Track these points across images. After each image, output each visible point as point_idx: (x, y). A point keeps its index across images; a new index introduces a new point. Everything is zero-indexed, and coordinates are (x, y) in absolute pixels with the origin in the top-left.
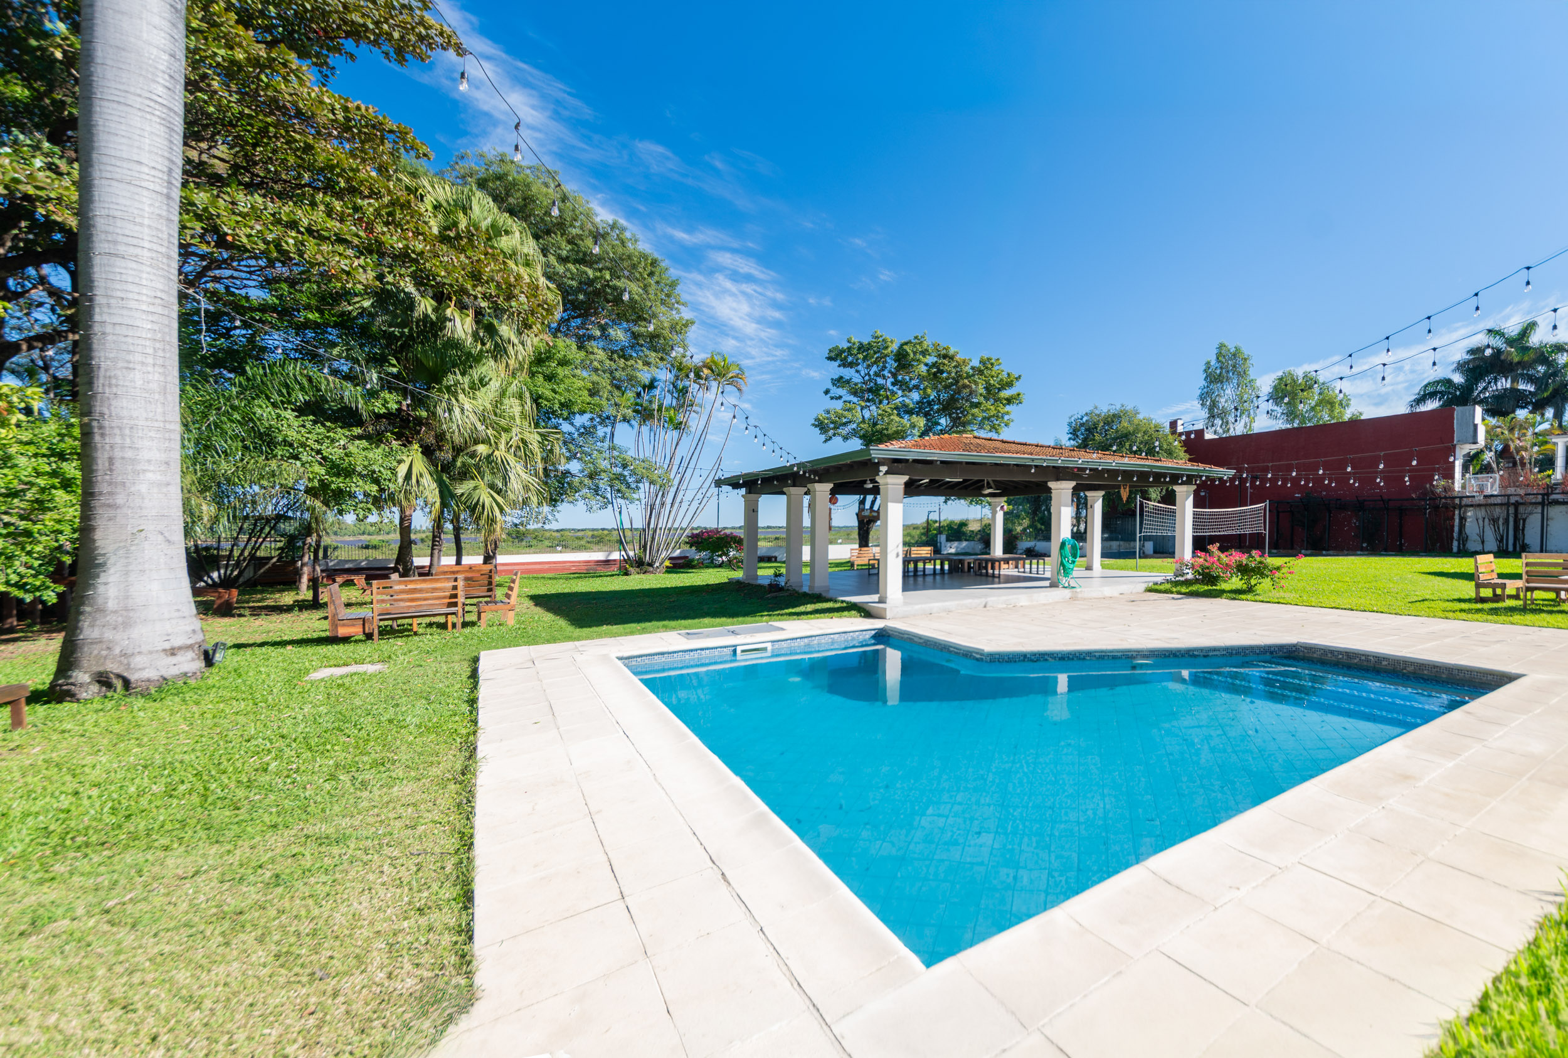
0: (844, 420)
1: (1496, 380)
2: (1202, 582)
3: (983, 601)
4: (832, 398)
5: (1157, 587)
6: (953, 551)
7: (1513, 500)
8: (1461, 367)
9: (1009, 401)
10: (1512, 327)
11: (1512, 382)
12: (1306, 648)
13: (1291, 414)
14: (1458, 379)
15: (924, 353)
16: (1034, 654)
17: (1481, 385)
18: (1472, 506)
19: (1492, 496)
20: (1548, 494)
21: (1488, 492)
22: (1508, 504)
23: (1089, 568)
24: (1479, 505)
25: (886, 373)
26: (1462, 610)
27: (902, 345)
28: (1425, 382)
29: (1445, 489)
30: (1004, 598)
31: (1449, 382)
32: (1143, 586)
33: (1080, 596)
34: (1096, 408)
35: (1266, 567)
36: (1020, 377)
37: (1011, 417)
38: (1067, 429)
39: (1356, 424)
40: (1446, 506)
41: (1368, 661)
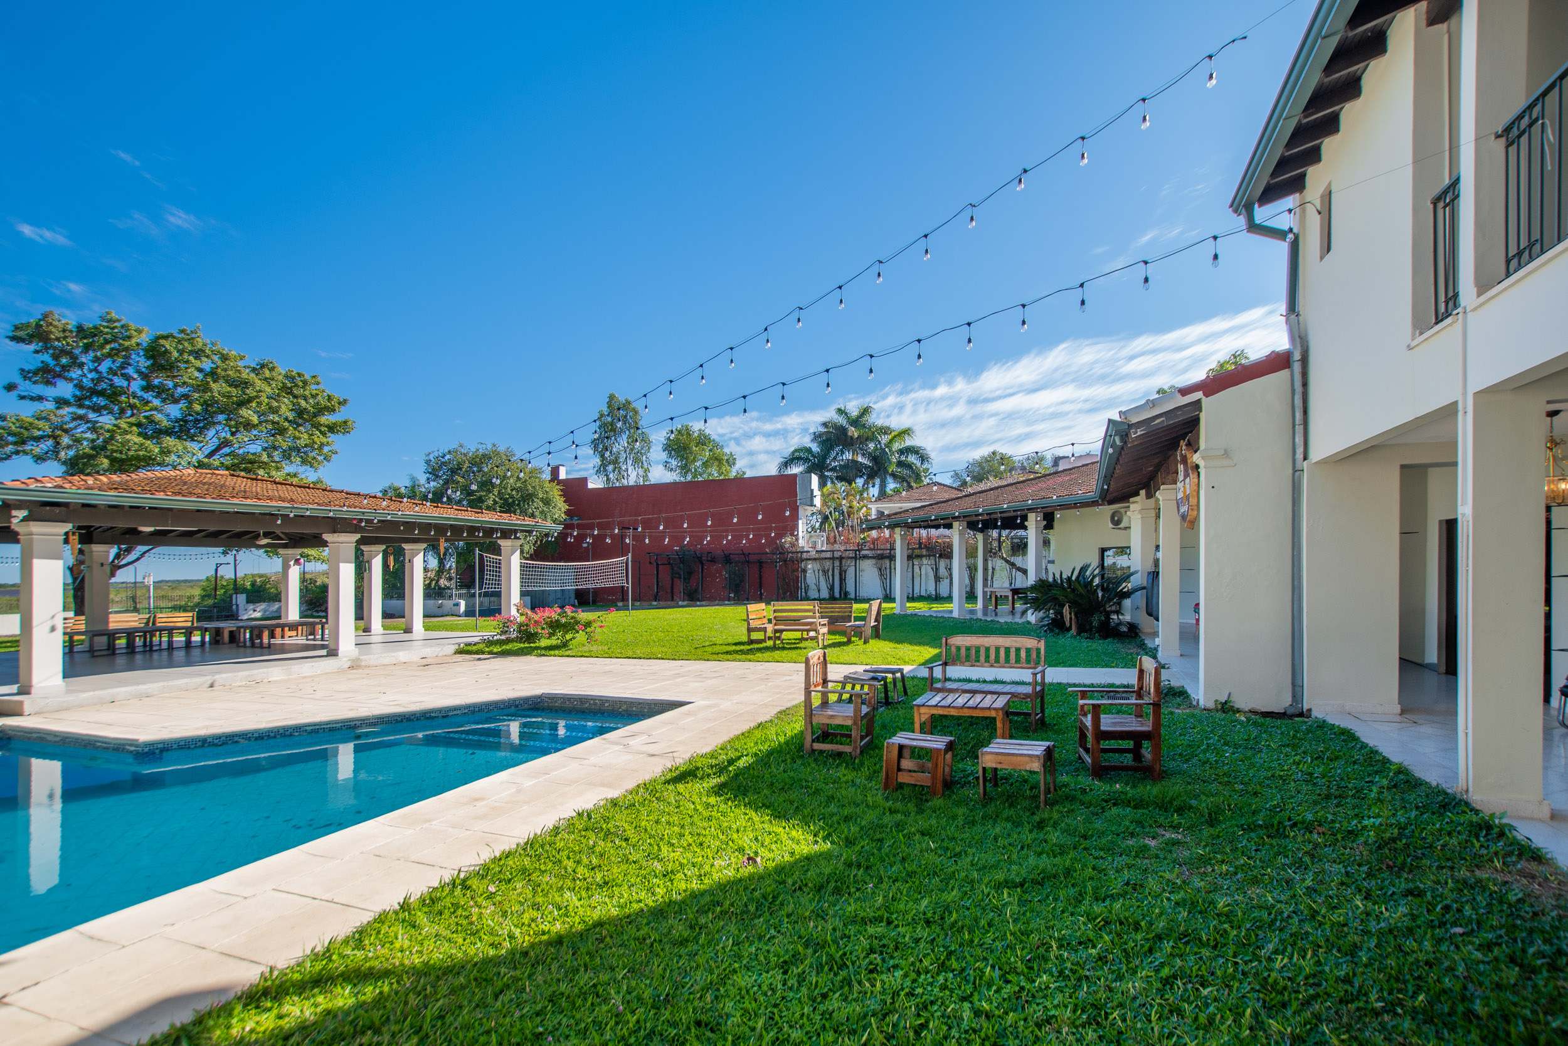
0: (37, 433)
1: (843, 453)
2: (519, 640)
3: (209, 679)
4: (22, 398)
5: (470, 648)
6: (258, 615)
7: (837, 555)
8: (816, 437)
9: (332, 428)
10: (853, 409)
11: (853, 454)
12: (549, 698)
13: (685, 469)
14: (815, 448)
15: (198, 354)
16: (218, 737)
17: (833, 454)
18: (810, 559)
19: (823, 551)
20: (859, 551)
21: (819, 548)
22: (833, 559)
23: (408, 630)
24: (815, 559)
25: (130, 371)
26: (727, 653)
27: (158, 338)
28: (792, 449)
29: (793, 545)
30: (246, 673)
31: (809, 450)
32: (454, 648)
33: (363, 664)
34: (461, 446)
35: (577, 623)
36: (345, 401)
37: (334, 447)
38: (423, 467)
39: (740, 482)
40: (792, 560)
41: (595, 704)
